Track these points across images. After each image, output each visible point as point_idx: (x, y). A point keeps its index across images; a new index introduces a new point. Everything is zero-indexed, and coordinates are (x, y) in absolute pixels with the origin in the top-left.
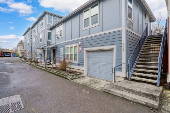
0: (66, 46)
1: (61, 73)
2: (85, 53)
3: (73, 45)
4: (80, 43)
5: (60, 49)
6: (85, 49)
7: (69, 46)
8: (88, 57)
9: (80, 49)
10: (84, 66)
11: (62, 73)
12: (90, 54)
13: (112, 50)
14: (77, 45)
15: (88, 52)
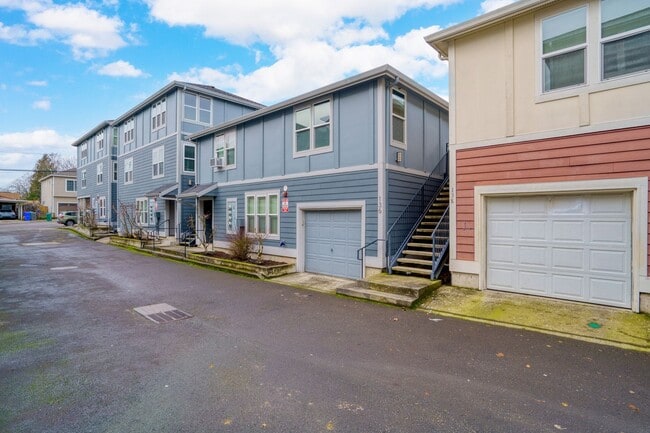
0: (247, 194)
1: (238, 266)
2: (299, 215)
3: (267, 194)
4: (285, 189)
5: (228, 200)
6: (300, 205)
7: (257, 194)
8: (305, 225)
9: (286, 204)
10: (295, 248)
11: (240, 265)
12: (312, 218)
13: (358, 210)
14: (277, 192)
15: (306, 211)
